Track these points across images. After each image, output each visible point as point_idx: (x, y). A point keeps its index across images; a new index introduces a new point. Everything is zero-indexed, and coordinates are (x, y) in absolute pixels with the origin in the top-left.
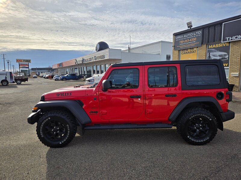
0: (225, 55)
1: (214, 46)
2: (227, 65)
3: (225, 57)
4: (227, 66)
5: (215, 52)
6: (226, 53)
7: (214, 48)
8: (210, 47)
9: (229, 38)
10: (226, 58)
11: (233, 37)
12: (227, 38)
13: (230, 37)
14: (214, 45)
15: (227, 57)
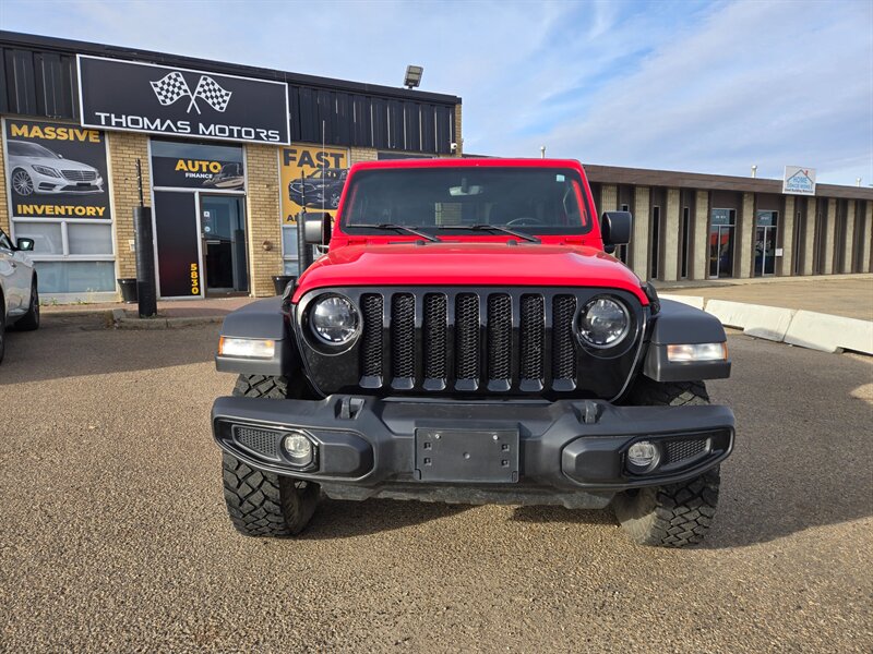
0: (91, 176)
1: (36, 132)
2: (101, 212)
3: (92, 183)
4: (101, 214)
5: (45, 155)
6: (93, 170)
7: (36, 139)
8: (15, 130)
9: (110, 117)
10: (96, 188)
11: (124, 117)
12: (103, 115)
13: (113, 116)
14: (36, 128)
15: (98, 182)
